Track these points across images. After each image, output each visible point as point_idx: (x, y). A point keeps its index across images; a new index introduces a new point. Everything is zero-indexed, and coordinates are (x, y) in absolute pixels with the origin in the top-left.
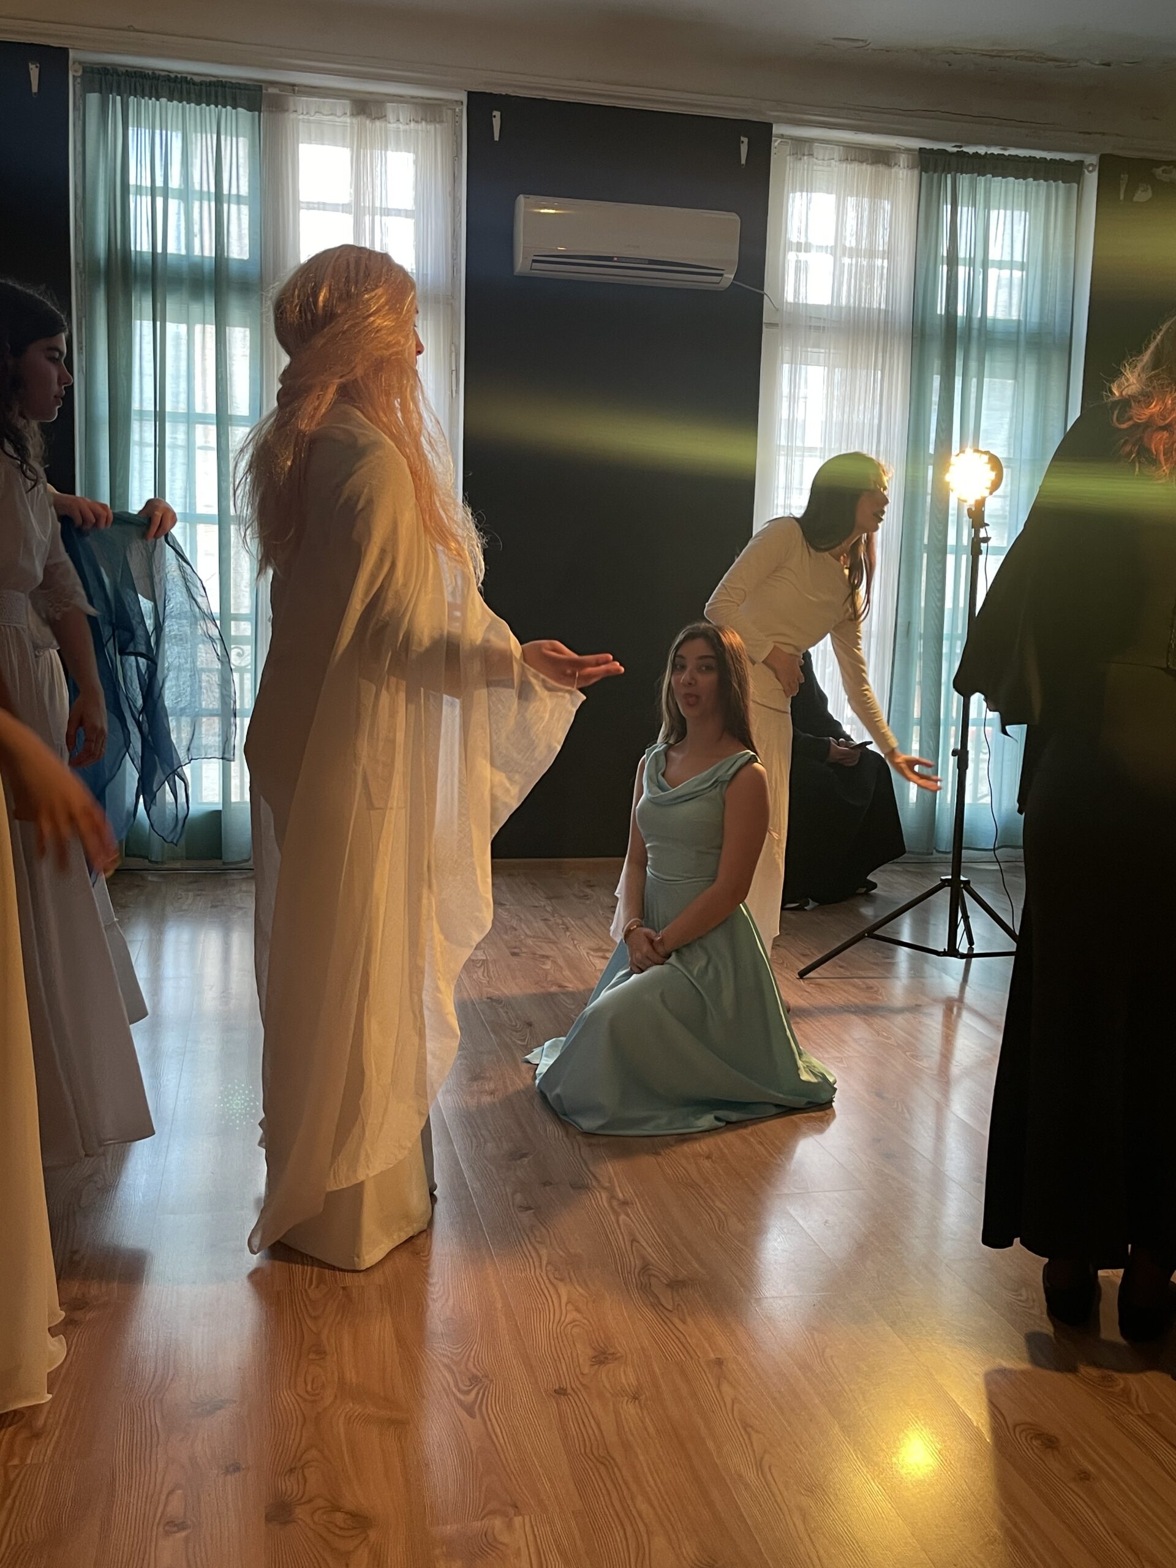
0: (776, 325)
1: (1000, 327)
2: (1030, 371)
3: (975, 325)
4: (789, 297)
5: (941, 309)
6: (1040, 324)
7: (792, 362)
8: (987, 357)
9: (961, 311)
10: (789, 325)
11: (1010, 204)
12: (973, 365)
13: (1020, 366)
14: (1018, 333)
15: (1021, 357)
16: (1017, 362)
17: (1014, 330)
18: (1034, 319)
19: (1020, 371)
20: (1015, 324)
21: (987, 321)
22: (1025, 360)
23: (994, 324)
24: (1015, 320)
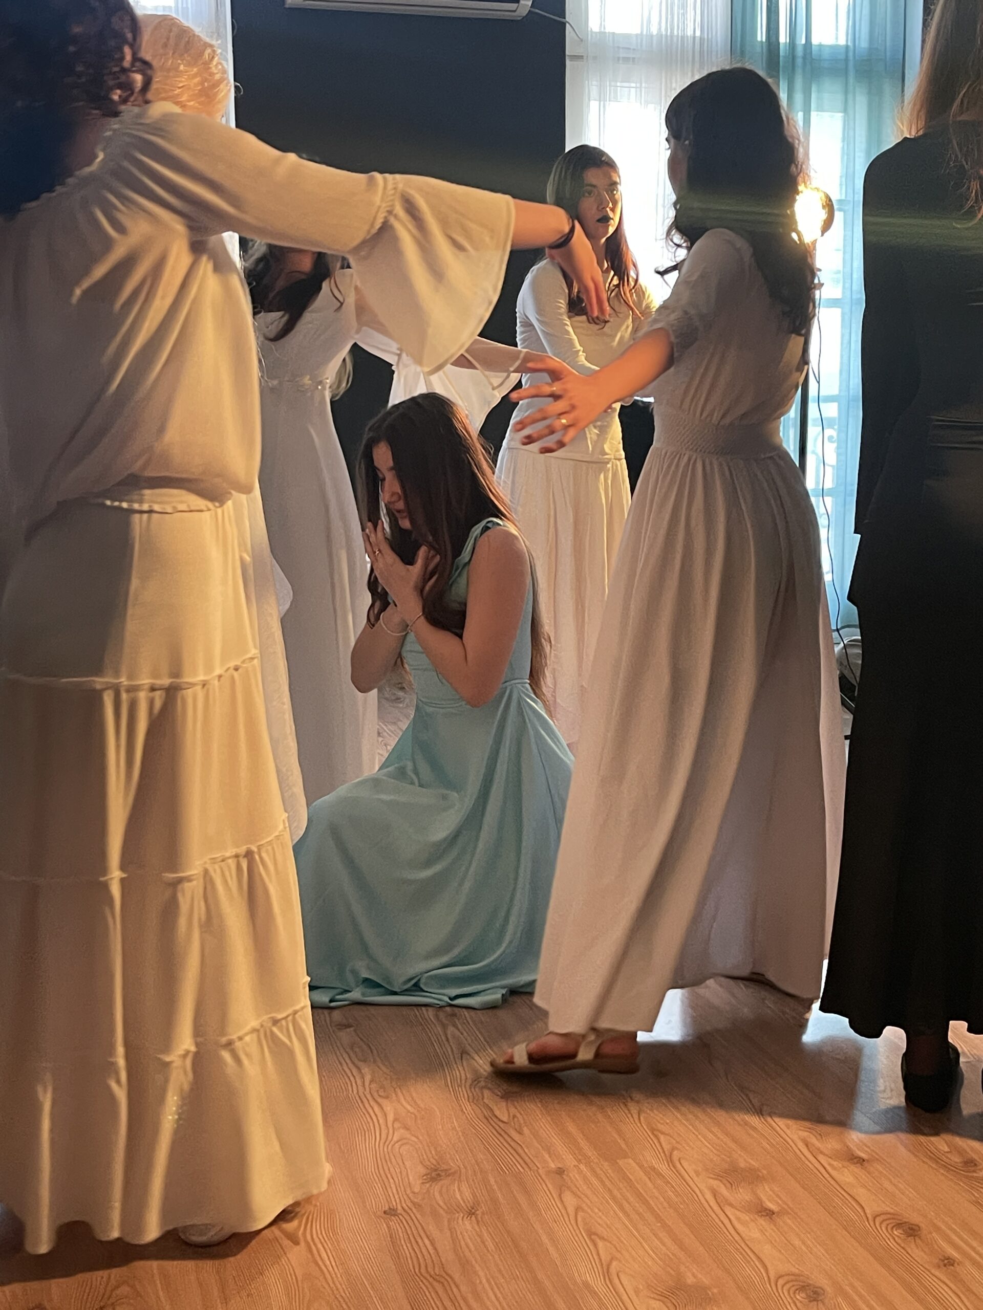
0: (581, 57)
1: (826, 55)
2: (861, 102)
3: (799, 52)
4: (594, 25)
5: (761, 35)
6: (871, 49)
7: (601, 99)
8: (814, 88)
9: (783, 38)
10: (595, 58)
12: (799, 97)
13: (850, 97)
14: (847, 60)
15: (851, 88)
16: (846, 92)
17: (843, 57)
18: (864, 44)
19: (850, 102)
20: (843, 50)
21: (813, 47)
22: (854, 88)
23: (820, 50)
24: (843, 45)
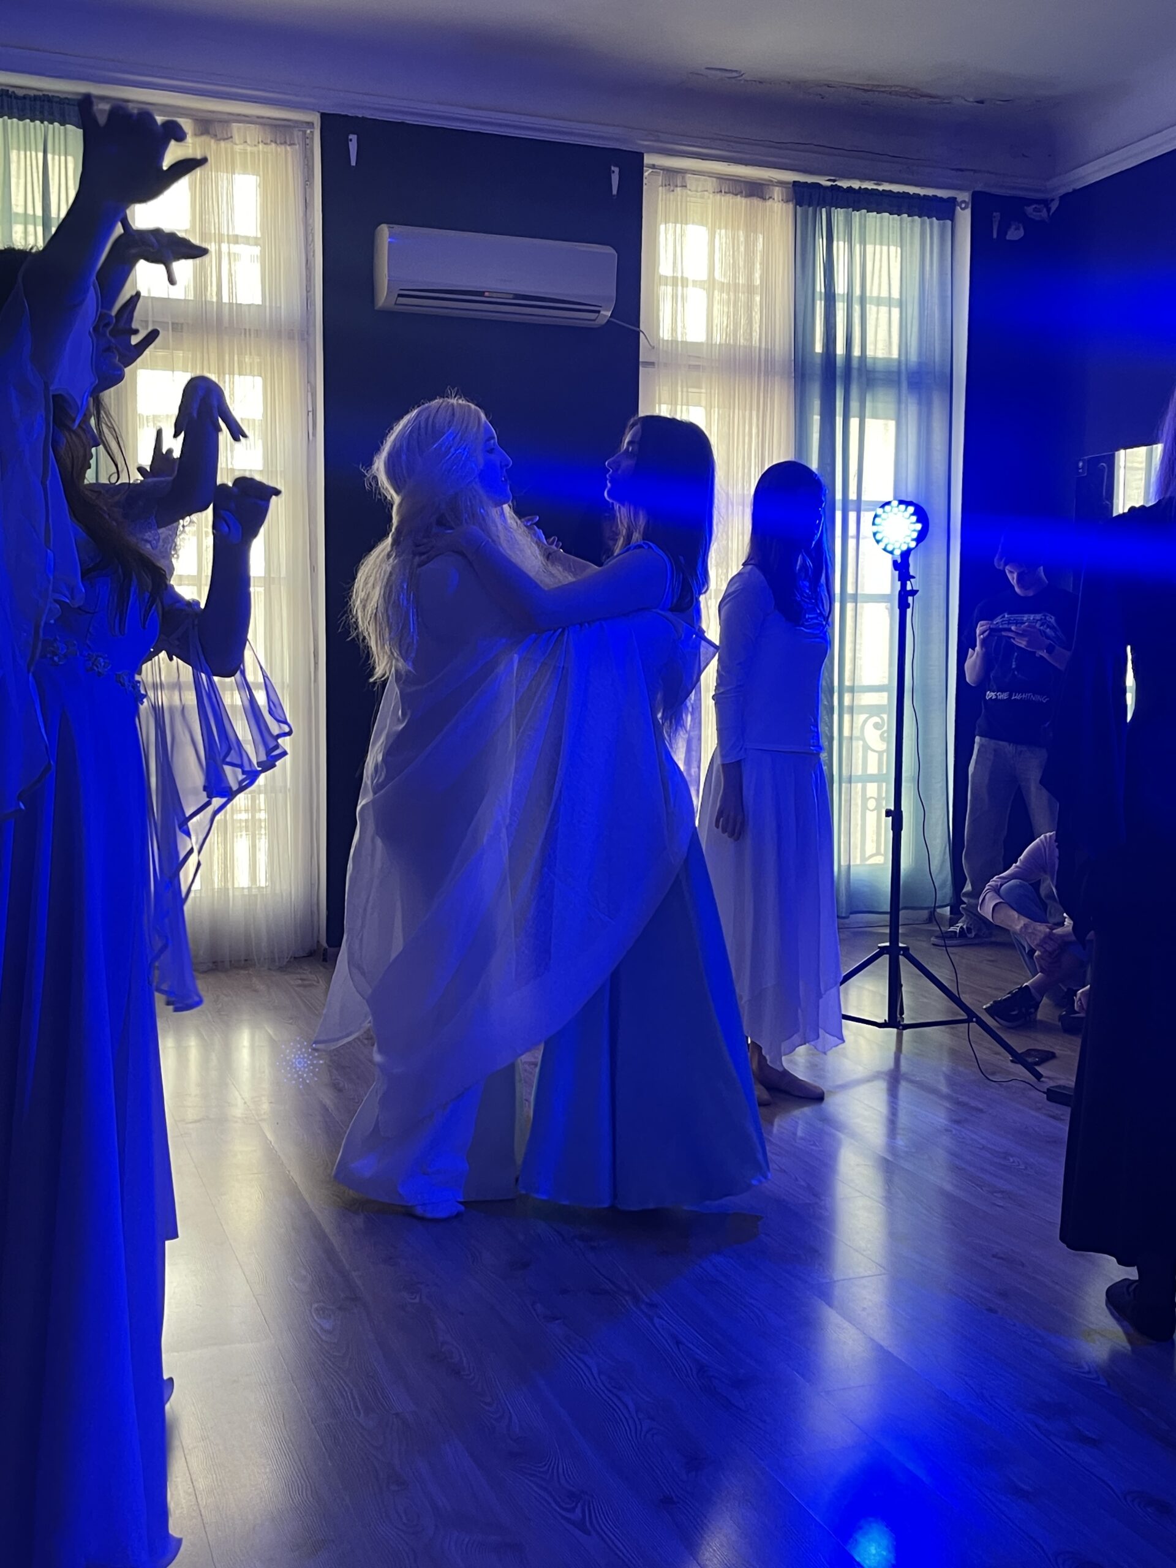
1: (880, 366)
2: (912, 410)
3: (855, 364)
4: (665, 333)
5: (819, 348)
6: (920, 364)
7: (670, 403)
8: (868, 398)
9: (840, 349)
10: (666, 365)
11: (885, 240)
12: (854, 404)
13: (903, 406)
14: (899, 372)
15: (903, 398)
16: (899, 402)
17: (895, 369)
18: (913, 357)
19: (903, 412)
20: (896, 364)
21: (868, 360)
22: (907, 400)
23: (874, 363)
24: (896, 359)
